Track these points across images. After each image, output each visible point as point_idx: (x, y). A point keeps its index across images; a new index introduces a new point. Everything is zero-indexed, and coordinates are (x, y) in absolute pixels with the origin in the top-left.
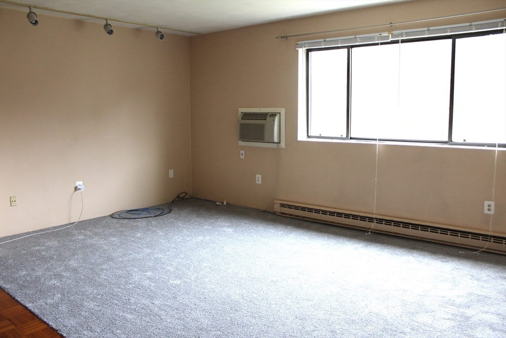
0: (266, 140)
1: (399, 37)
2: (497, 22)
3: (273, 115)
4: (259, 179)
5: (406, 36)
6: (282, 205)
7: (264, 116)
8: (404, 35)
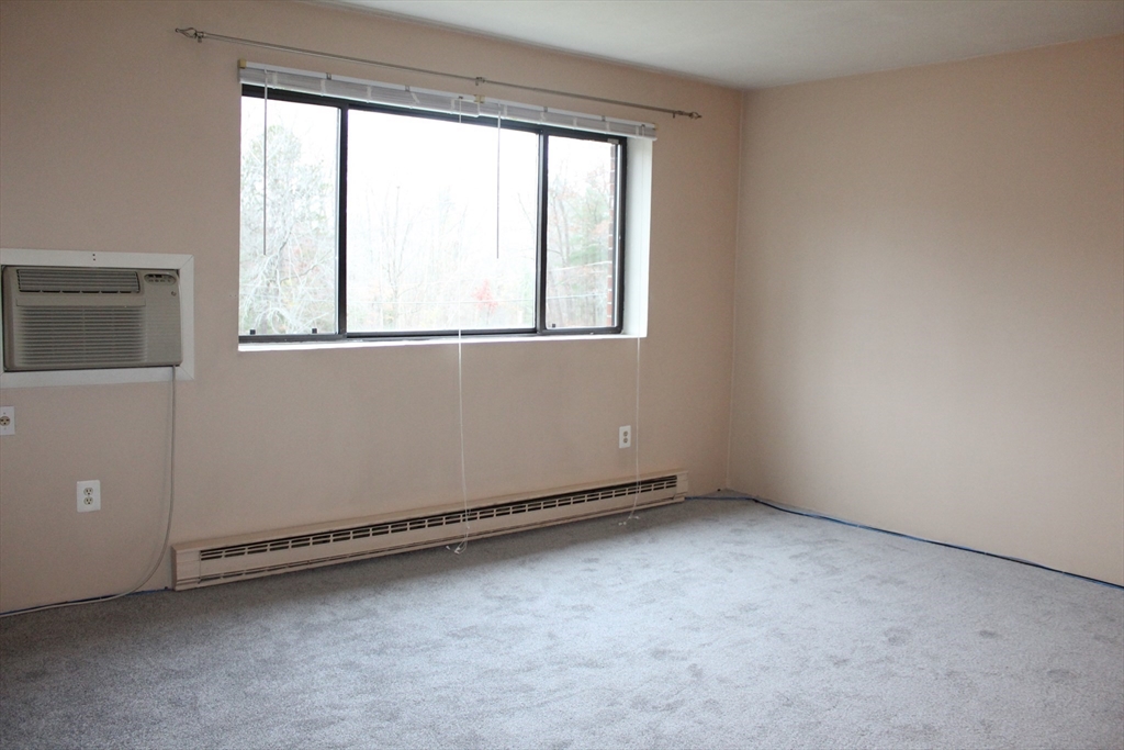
0: (145, 361)
1: (496, 113)
2: (635, 126)
3: (167, 277)
4: (89, 495)
5: (509, 115)
6: (209, 554)
7: (131, 280)
8: (506, 112)
